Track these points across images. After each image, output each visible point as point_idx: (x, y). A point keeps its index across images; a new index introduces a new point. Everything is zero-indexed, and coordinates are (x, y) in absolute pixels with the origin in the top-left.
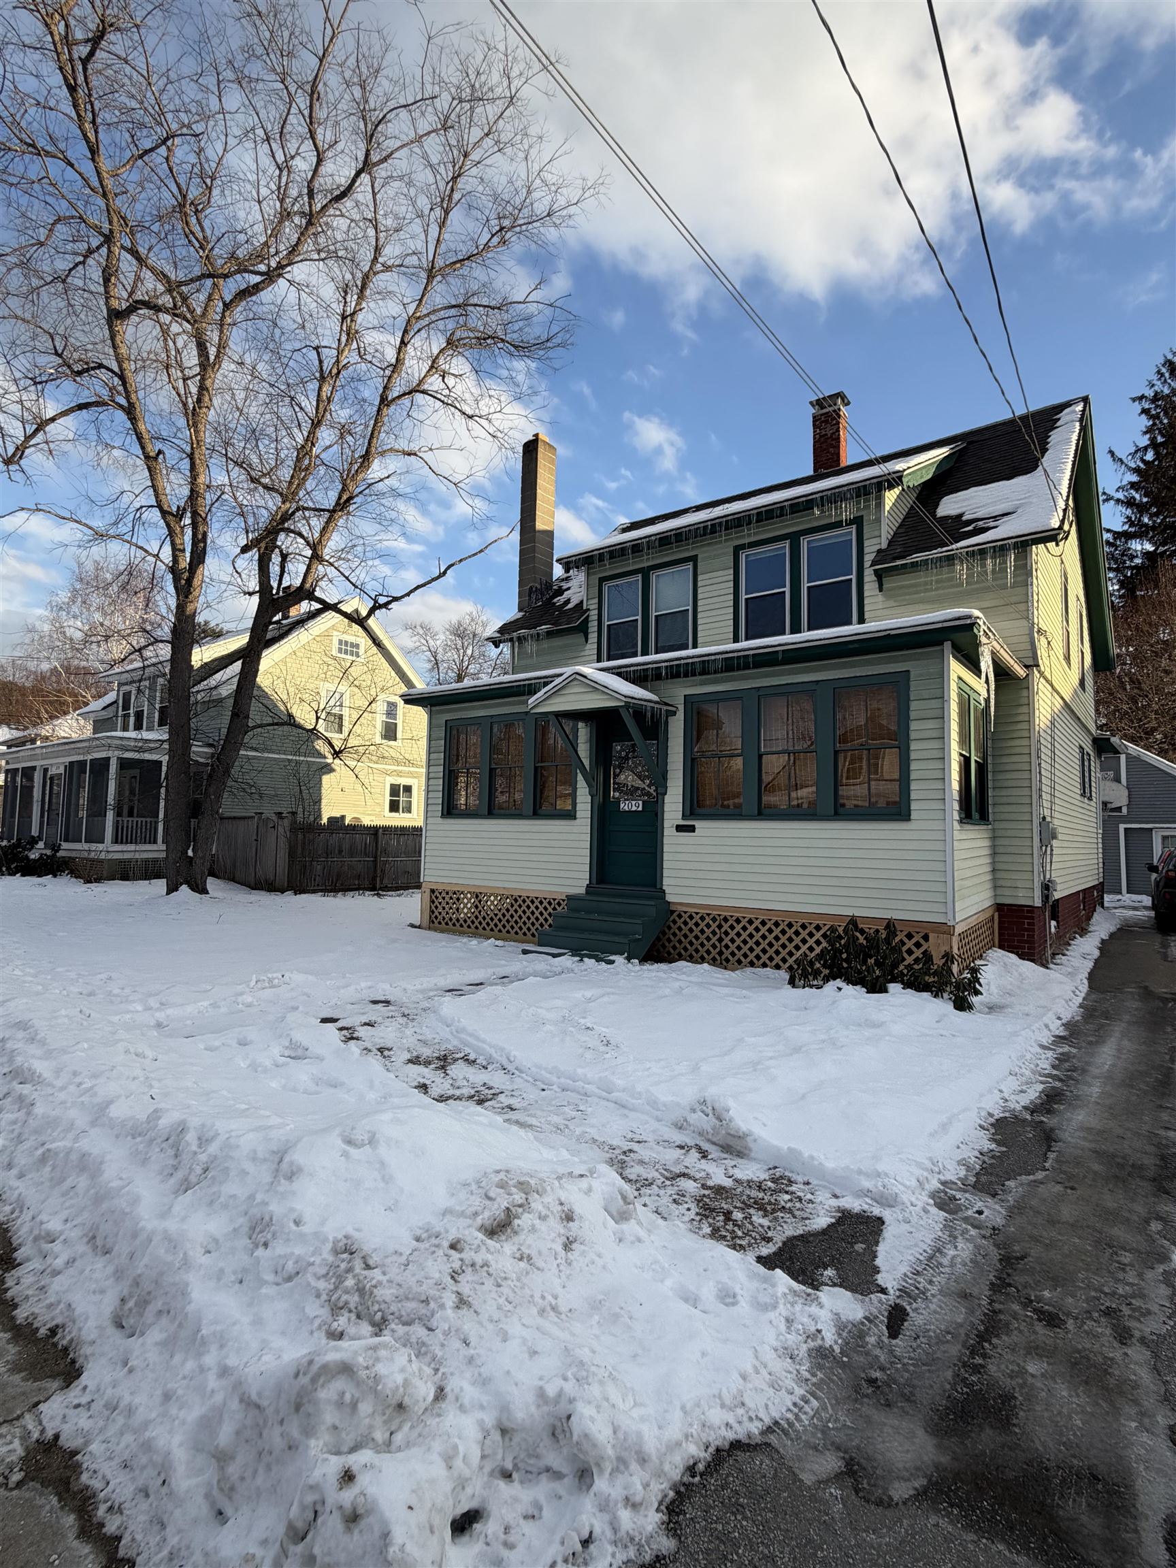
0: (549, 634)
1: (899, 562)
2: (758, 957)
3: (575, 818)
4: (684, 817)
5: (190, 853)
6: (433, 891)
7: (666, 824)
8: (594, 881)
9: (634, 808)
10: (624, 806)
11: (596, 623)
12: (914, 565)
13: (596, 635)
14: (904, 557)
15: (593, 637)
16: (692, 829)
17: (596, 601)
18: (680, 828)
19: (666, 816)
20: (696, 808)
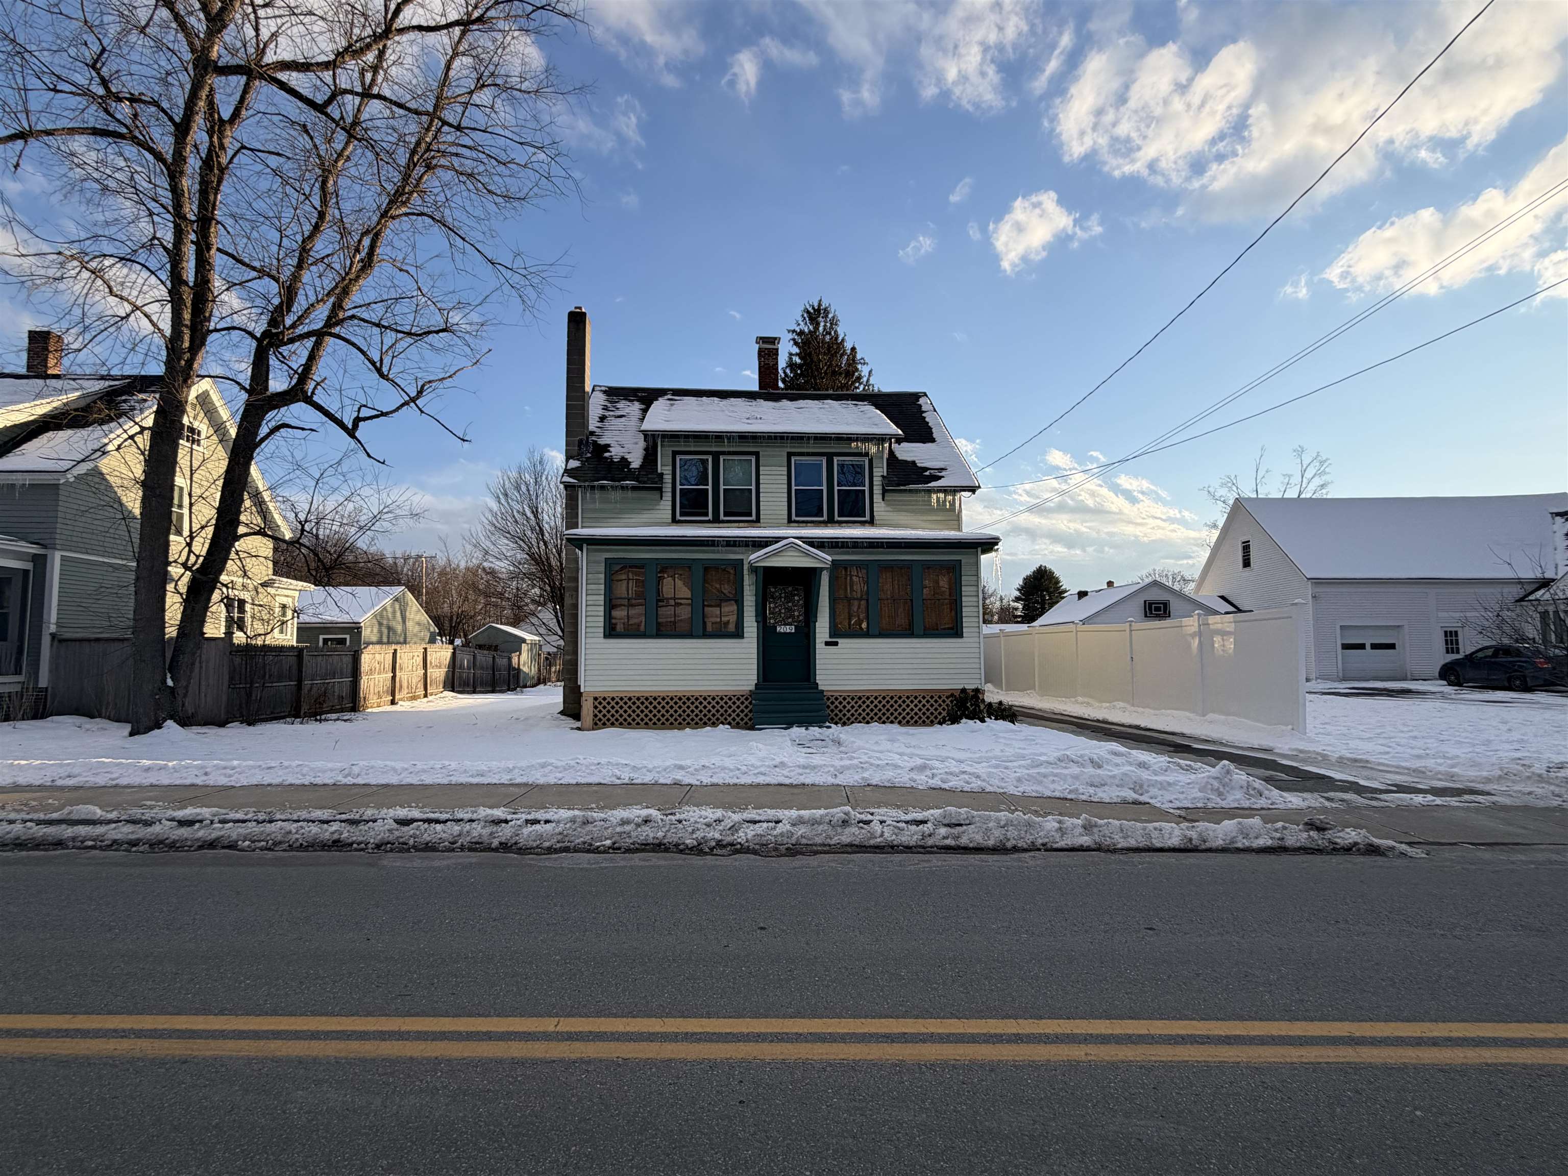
0: (634, 488)
1: (902, 488)
2: (888, 718)
3: (742, 637)
4: (830, 637)
5: (170, 683)
6: (596, 699)
7: (817, 641)
8: (761, 680)
9: (788, 631)
10: (781, 629)
11: (670, 485)
12: (910, 491)
13: (670, 494)
14: (905, 485)
15: (668, 496)
16: (836, 644)
17: (670, 468)
18: (827, 644)
19: (817, 635)
20: (837, 633)
